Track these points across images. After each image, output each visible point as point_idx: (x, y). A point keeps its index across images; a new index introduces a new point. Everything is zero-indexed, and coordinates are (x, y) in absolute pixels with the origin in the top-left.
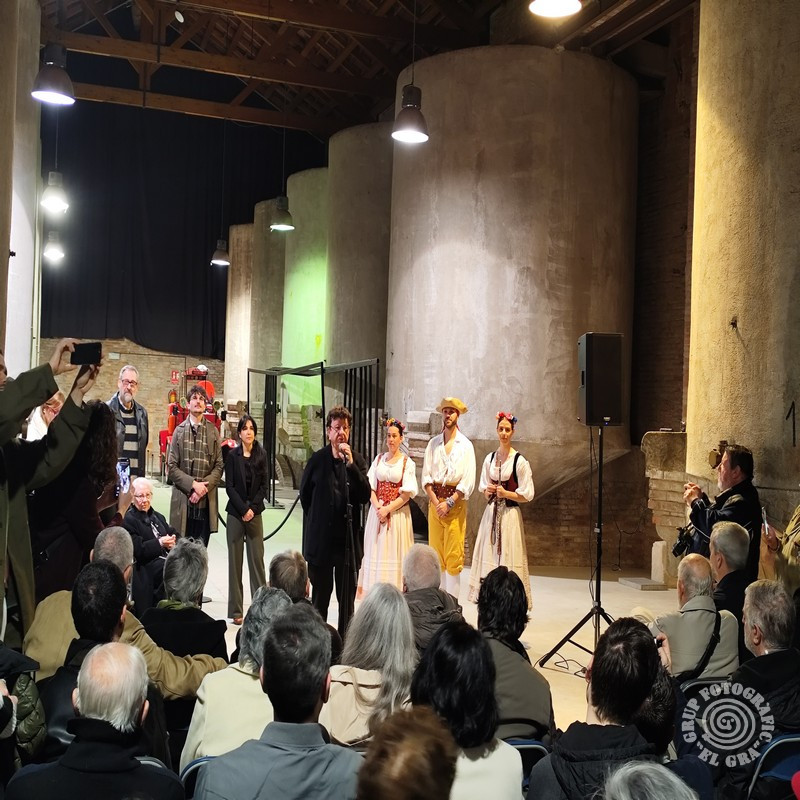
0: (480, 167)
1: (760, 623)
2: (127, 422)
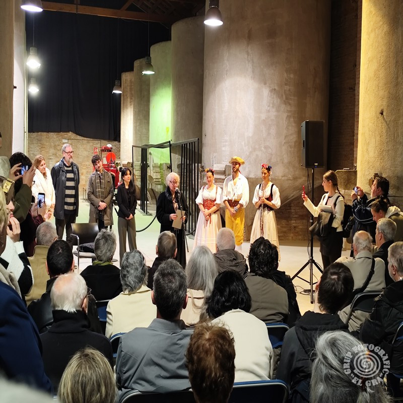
0: (250, 37)
1: (396, 264)
2: (68, 172)
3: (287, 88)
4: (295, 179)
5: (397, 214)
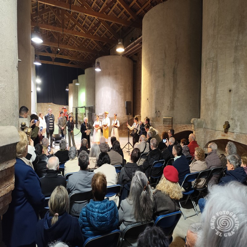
0: (109, 75)
1: (153, 145)
2: (50, 117)
3: (121, 90)
4: (124, 117)
5: (152, 129)
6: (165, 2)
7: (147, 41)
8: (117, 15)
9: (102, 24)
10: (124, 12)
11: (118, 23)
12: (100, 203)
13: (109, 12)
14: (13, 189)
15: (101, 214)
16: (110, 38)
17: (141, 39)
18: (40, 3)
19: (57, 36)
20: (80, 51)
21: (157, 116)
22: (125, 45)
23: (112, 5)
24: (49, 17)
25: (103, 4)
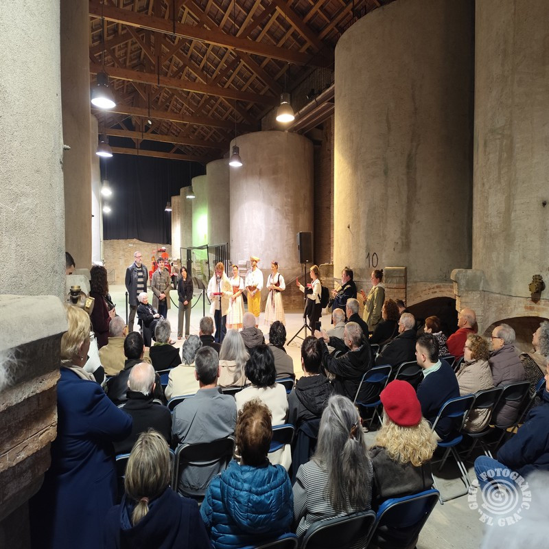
0: (261, 174)
2: (139, 271)
3: (286, 208)
4: (293, 268)
6: (386, 7)
7: (345, 96)
8: (278, 41)
9: (243, 62)
10: (293, 33)
11: (279, 59)
12: (253, 471)
13: (258, 35)
14: (54, 439)
15: (256, 496)
16: (262, 93)
17: (333, 92)
18: (109, 23)
19: (145, 92)
20: (195, 125)
21: (371, 264)
22: (295, 107)
23: (265, 20)
24: (129, 51)
25: (246, 17)
